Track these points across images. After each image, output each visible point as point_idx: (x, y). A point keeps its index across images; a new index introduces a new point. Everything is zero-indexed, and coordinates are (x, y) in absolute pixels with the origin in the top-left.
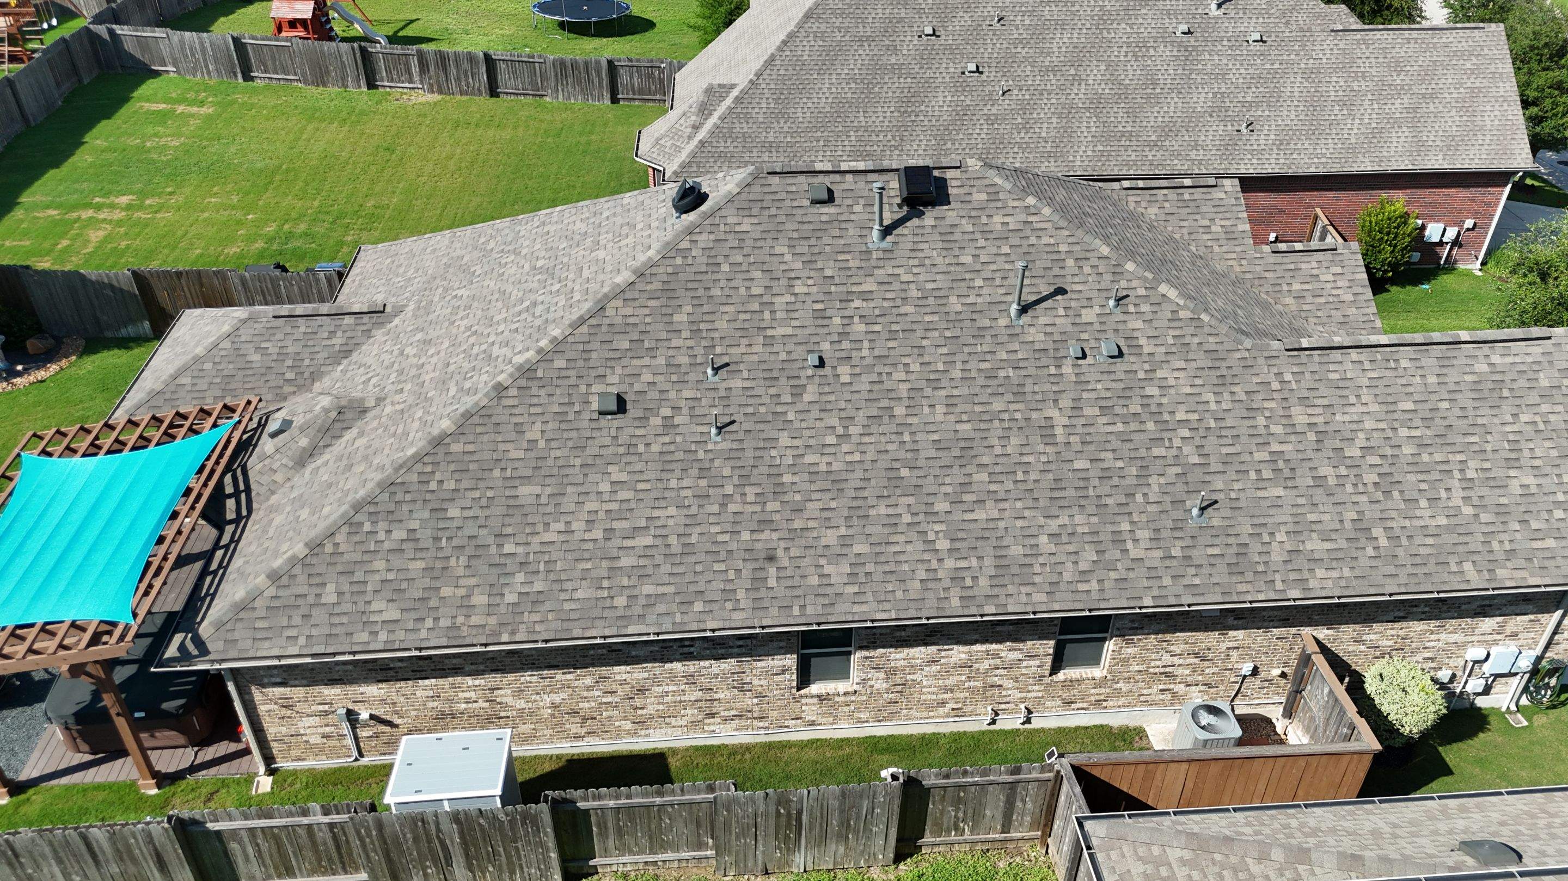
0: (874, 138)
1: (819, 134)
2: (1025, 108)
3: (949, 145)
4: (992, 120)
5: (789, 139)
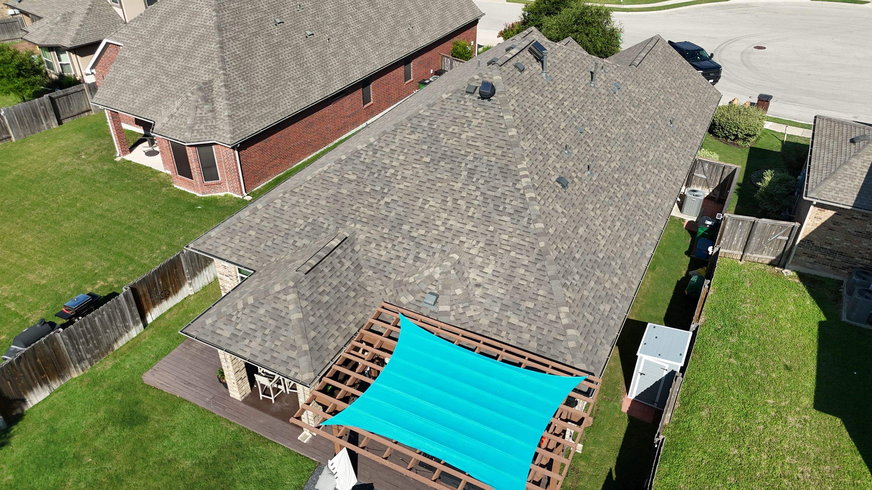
0: (299, 82)
1: (276, 89)
2: (341, 45)
3: (329, 73)
4: (335, 55)
5: (266, 97)
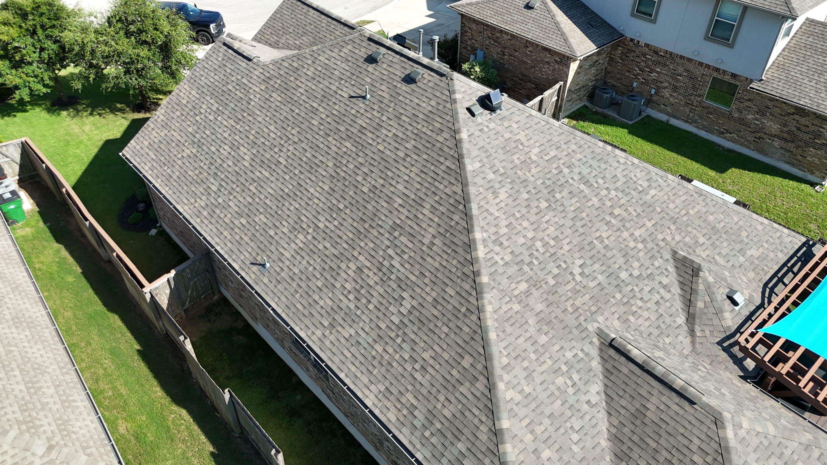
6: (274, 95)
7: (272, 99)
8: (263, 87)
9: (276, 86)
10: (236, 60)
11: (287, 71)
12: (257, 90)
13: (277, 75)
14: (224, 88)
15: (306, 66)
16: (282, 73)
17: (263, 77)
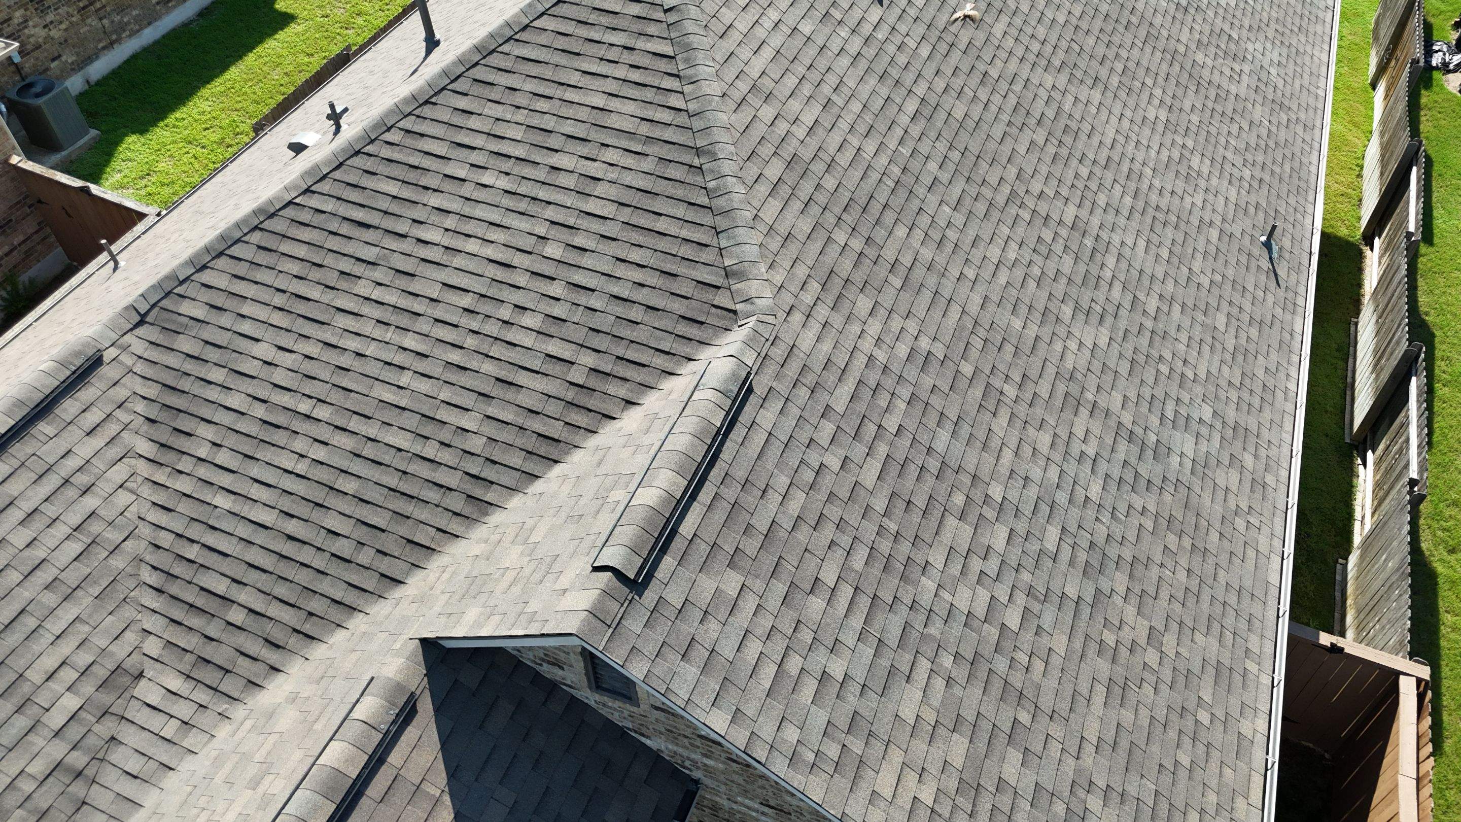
6: (889, 254)
7: (907, 260)
8: (864, 304)
9: (857, 244)
10: (740, 474)
11: (797, 205)
12: (874, 327)
13: (816, 246)
14: (880, 505)
15: (782, 127)
16: (805, 226)
17: (822, 312)
